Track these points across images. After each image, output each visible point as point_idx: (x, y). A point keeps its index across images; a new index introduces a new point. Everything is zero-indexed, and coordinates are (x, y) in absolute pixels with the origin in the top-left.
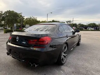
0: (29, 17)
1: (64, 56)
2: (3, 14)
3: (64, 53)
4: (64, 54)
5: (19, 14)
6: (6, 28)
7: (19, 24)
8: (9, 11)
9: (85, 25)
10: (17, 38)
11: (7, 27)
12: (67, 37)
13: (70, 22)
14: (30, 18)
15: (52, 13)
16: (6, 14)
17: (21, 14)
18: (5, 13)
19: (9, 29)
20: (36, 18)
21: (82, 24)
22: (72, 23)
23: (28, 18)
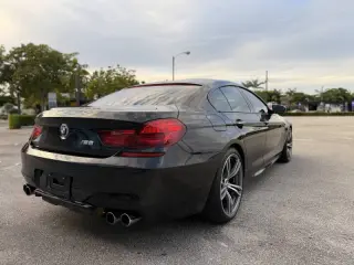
0: (106, 70)
1: (230, 191)
2: (7, 58)
3: (231, 181)
4: (230, 186)
5: (68, 56)
6: (18, 112)
7: (67, 95)
8: (31, 45)
9: (310, 97)
10: (64, 128)
11: (22, 106)
12: (240, 126)
13: (255, 85)
14: (109, 72)
15: (188, 53)
16: (17, 58)
17: (76, 57)
18: (12, 54)
19: (30, 112)
20: (131, 73)
21: (298, 91)
22: (262, 88)
23: (102, 73)
